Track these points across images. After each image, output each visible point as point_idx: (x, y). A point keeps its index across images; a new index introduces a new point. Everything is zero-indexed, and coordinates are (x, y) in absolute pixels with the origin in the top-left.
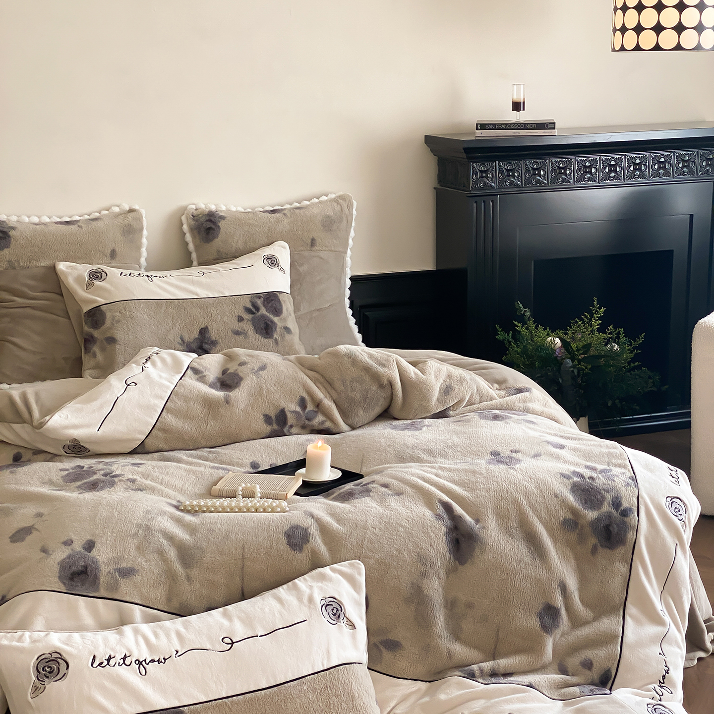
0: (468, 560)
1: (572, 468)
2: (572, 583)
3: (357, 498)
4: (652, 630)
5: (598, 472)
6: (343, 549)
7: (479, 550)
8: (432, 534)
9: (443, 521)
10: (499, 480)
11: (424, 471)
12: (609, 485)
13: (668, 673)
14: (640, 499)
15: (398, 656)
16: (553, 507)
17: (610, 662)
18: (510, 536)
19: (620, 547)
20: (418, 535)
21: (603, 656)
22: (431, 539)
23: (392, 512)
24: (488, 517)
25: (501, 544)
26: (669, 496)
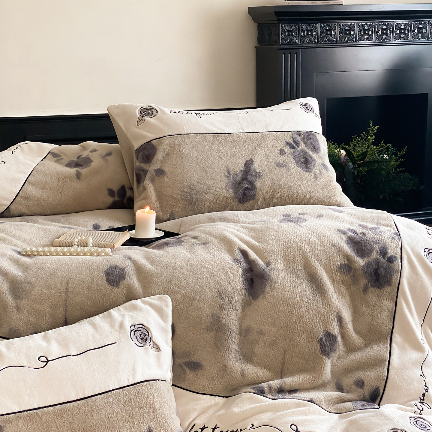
0: (260, 295)
1: (348, 226)
2: (347, 316)
3: (171, 247)
4: (413, 355)
5: (368, 229)
6: (154, 285)
7: (269, 287)
8: (230, 274)
9: (241, 264)
10: (288, 233)
11: (228, 227)
12: (378, 239)
13: (427, 392)
14: (403, 249)
15: (199, 374)
16: (331, 255)
17: (379, 382)
18: (295, 276)
19: (387, 287)
20: (219, 275)
21: (373, 377)
22: (230, 278)
23: (198, 257)
24: (278, 261)
25: (287, 283)
26: (427, 248)
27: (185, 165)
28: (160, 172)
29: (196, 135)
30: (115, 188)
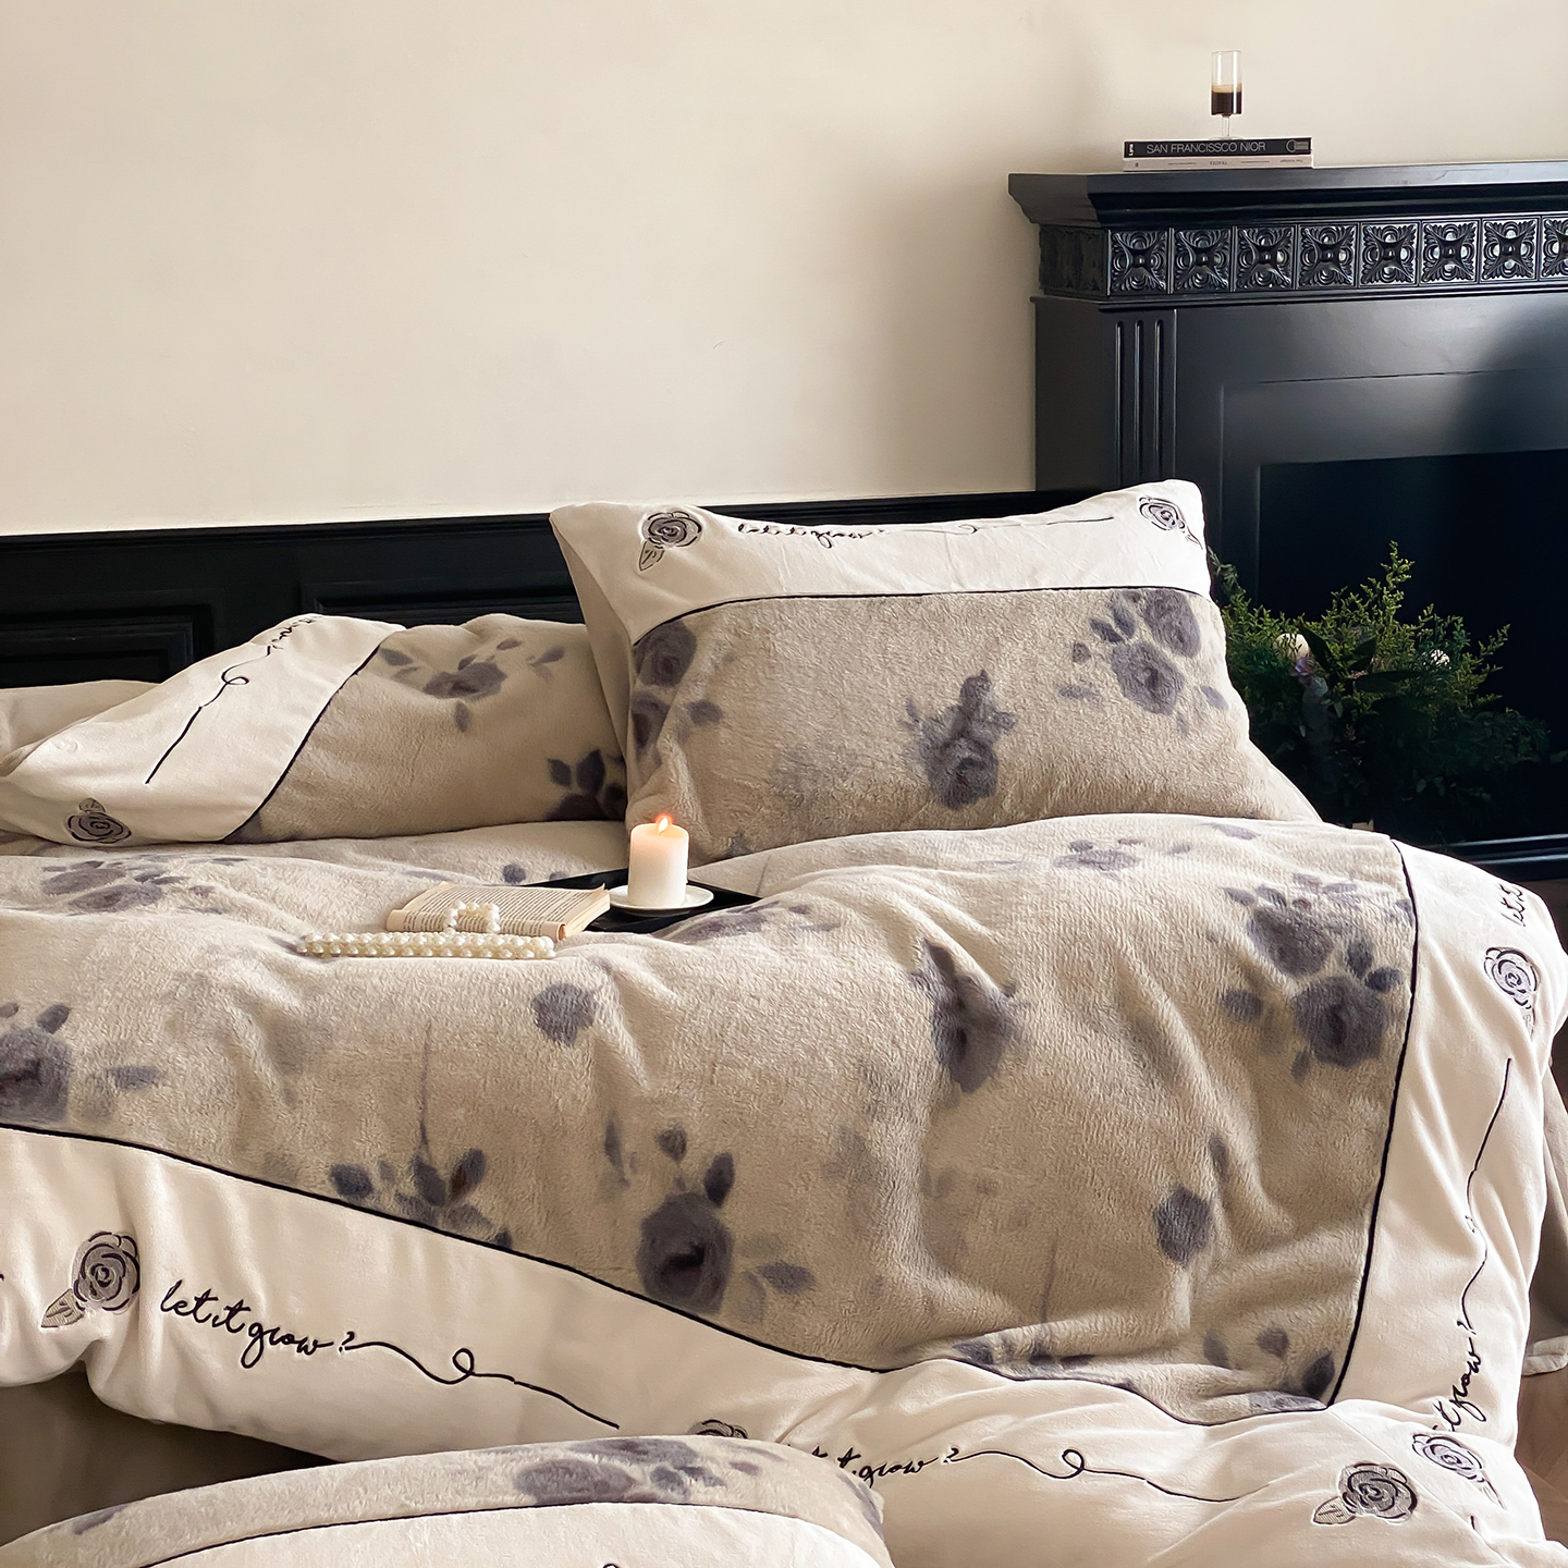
0: (984, 1079)
1: (1260, 880)
3: (728, 935)
4: (1440, 1264)
5: (1321, 890)
6: (674, 1044)
7: (1012, 1057)
8: (897, 1015)
9: (929, 989)
10: (1074, 898)
11: (901, 880)
12: (1345, 918)
13: (1476, 1371)
14: (1419, 950)
15: (803, 1302)
16: (1201, 964)
17: (1332, 1338)
18: (1091, 1027)
19: (1367, 1062)
20: (863, 1017)
21: (1315, 1324)
22: (895, 1028)
23: (804, 965)
24: (1039, 981)
25: (1066, 1044)
26: (1495, 946)
27: (782, 691)
28: (705, 712)
29: (815, 599)
30: (572, 757)
